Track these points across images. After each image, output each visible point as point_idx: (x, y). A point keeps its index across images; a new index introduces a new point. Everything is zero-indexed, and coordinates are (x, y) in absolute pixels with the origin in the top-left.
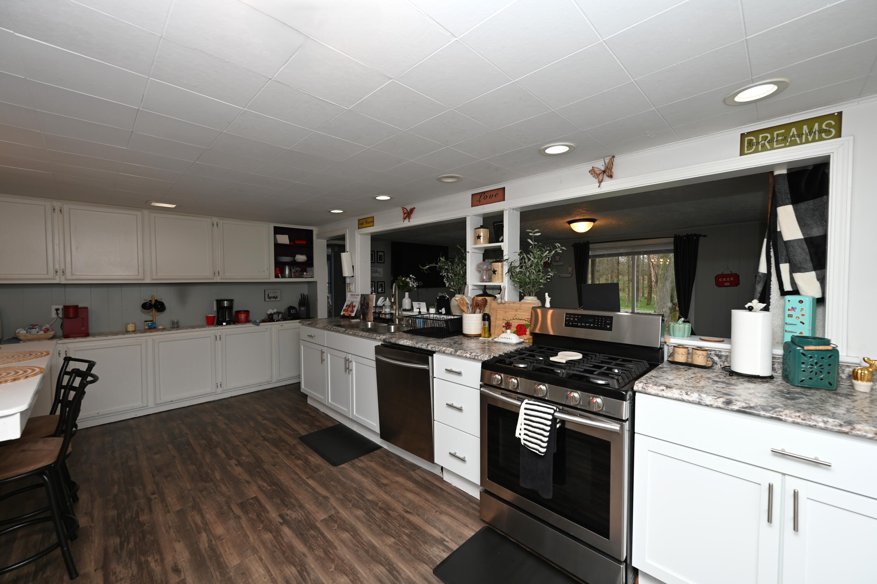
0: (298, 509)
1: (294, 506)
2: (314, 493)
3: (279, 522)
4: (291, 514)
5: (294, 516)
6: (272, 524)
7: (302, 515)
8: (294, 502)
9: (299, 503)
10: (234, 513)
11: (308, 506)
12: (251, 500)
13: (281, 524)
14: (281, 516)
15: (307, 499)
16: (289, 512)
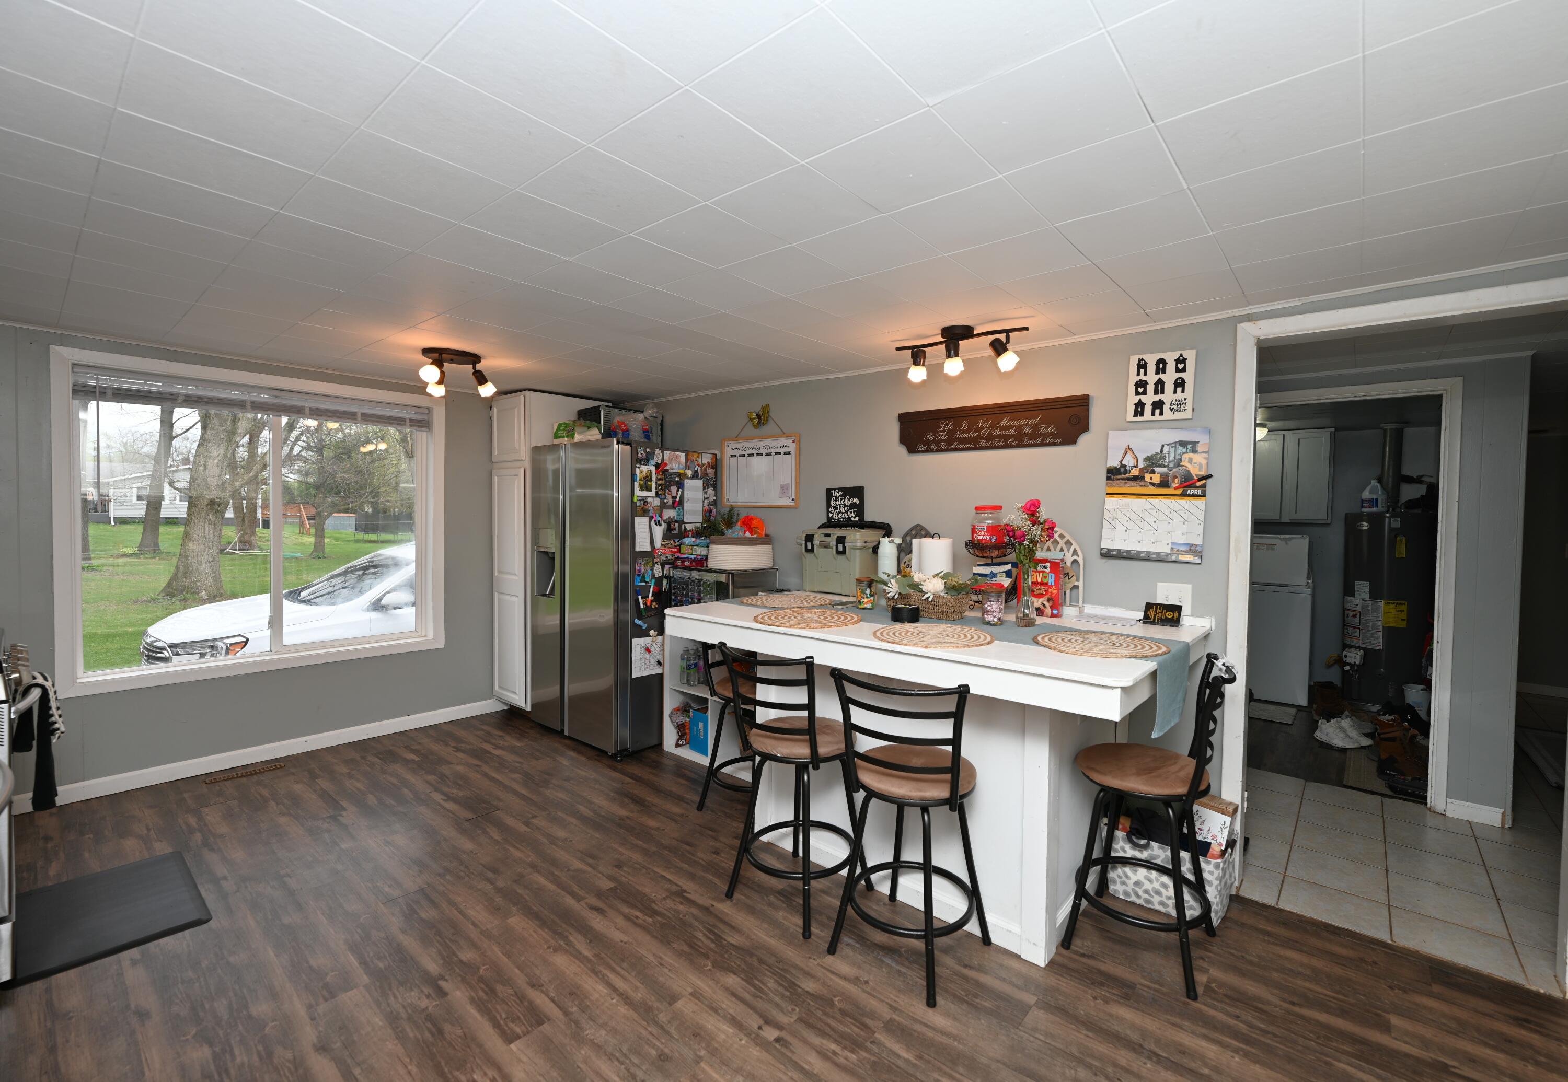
0: (401, 1010)
1: (410, 1018)
2: (349, 1061)
3: (447, 980)
4: (419, 999)
5: (413, 993)
6: (460, 975)
7: (395, 997)
8: (408, 1030)
9: (397, 1028)
10: (548, 996)
11: (377, 1020)
12: (518, 1030)
13: (442, 977)
14: (442, 993)
16: (424, 1003)
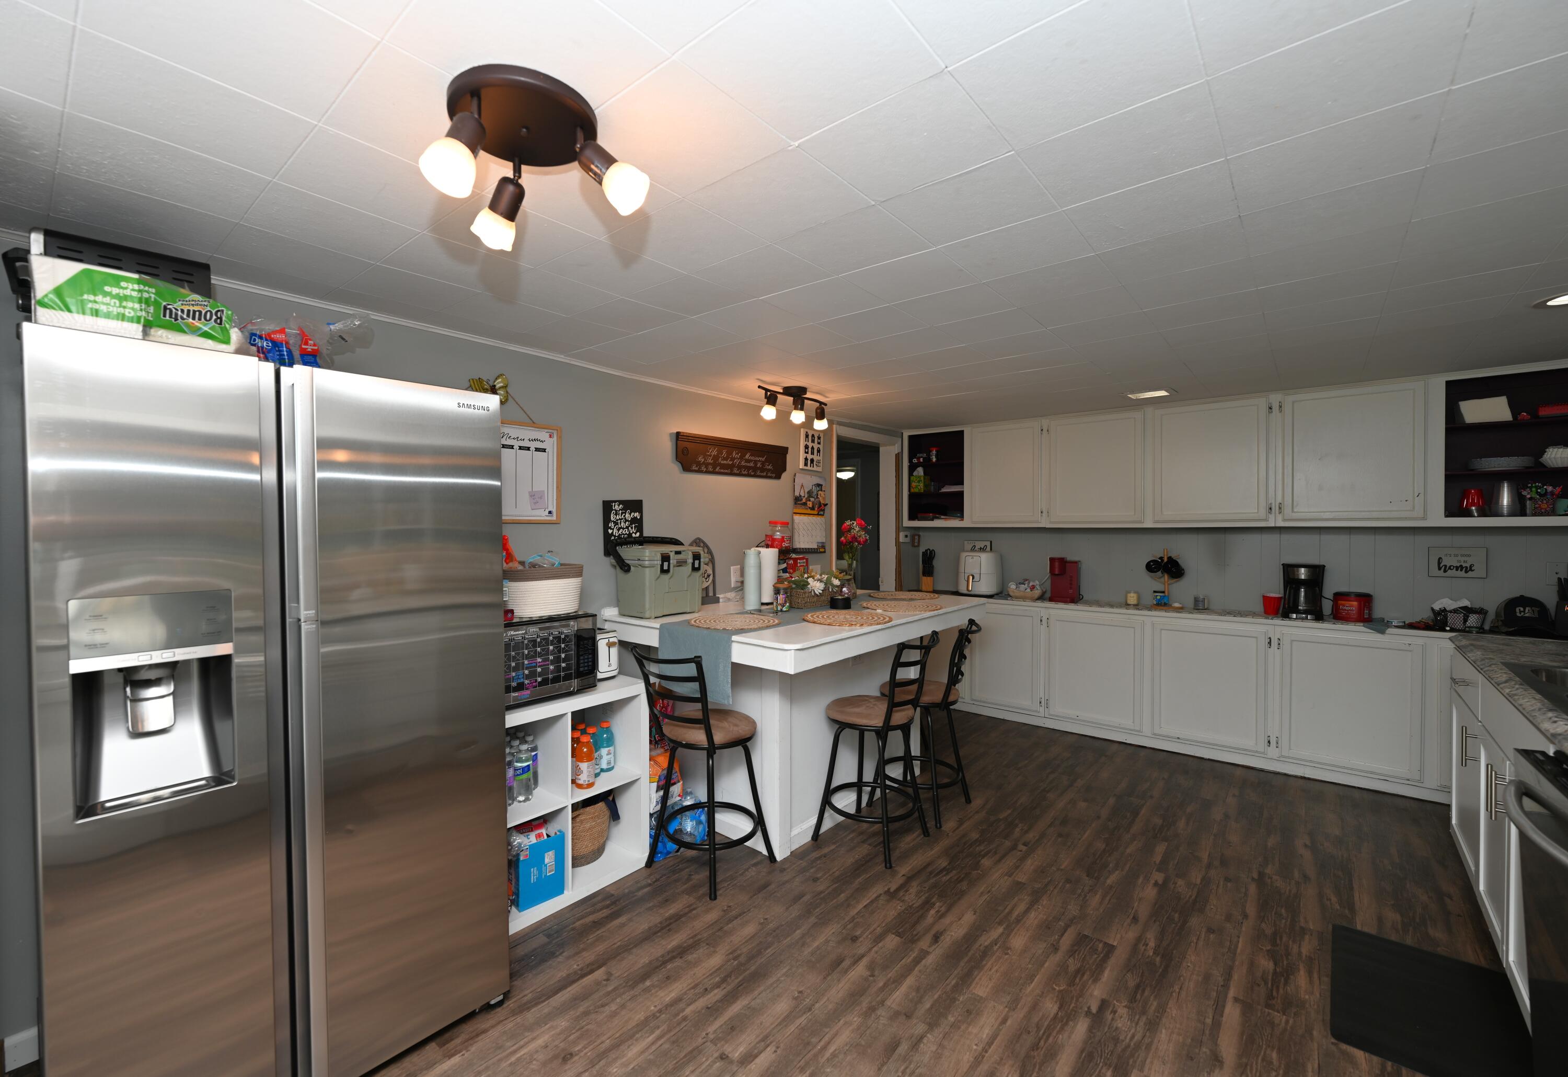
0: (1141, 1024)
1: (1144, 1012)
2: (1207, 1032)
3: (1089, 1008)
4: (1121, 1017)
5: (1120, 1025)
6: (1077, 1000)
7: (1133, 1036)
8: (1153, 1008)
9: (1157, 1017)
10: (1059, 940)
11: (1163, 1036)
12: (1101, 945)
13: (1088, 1012)
14: (1104, 1005)
15: (1178, 1026)
16: (1122, 1011)
